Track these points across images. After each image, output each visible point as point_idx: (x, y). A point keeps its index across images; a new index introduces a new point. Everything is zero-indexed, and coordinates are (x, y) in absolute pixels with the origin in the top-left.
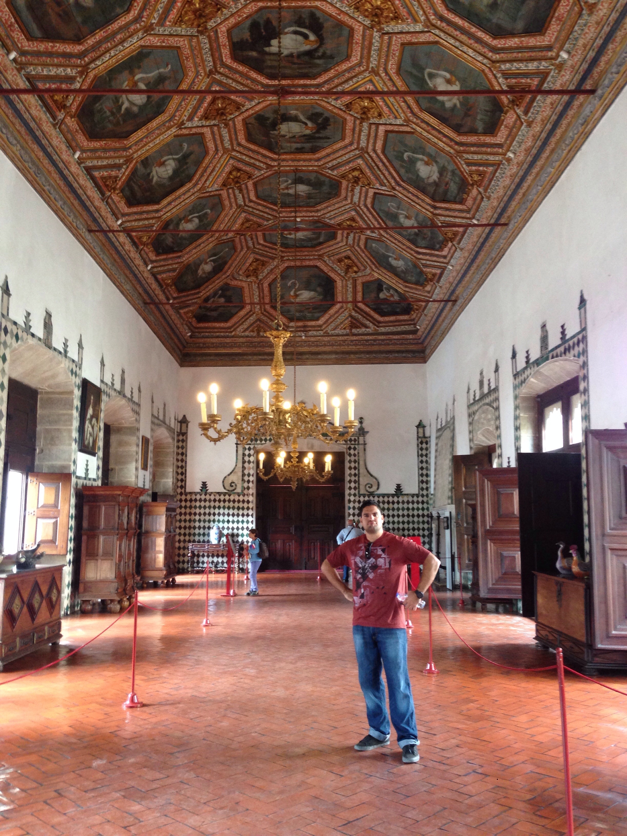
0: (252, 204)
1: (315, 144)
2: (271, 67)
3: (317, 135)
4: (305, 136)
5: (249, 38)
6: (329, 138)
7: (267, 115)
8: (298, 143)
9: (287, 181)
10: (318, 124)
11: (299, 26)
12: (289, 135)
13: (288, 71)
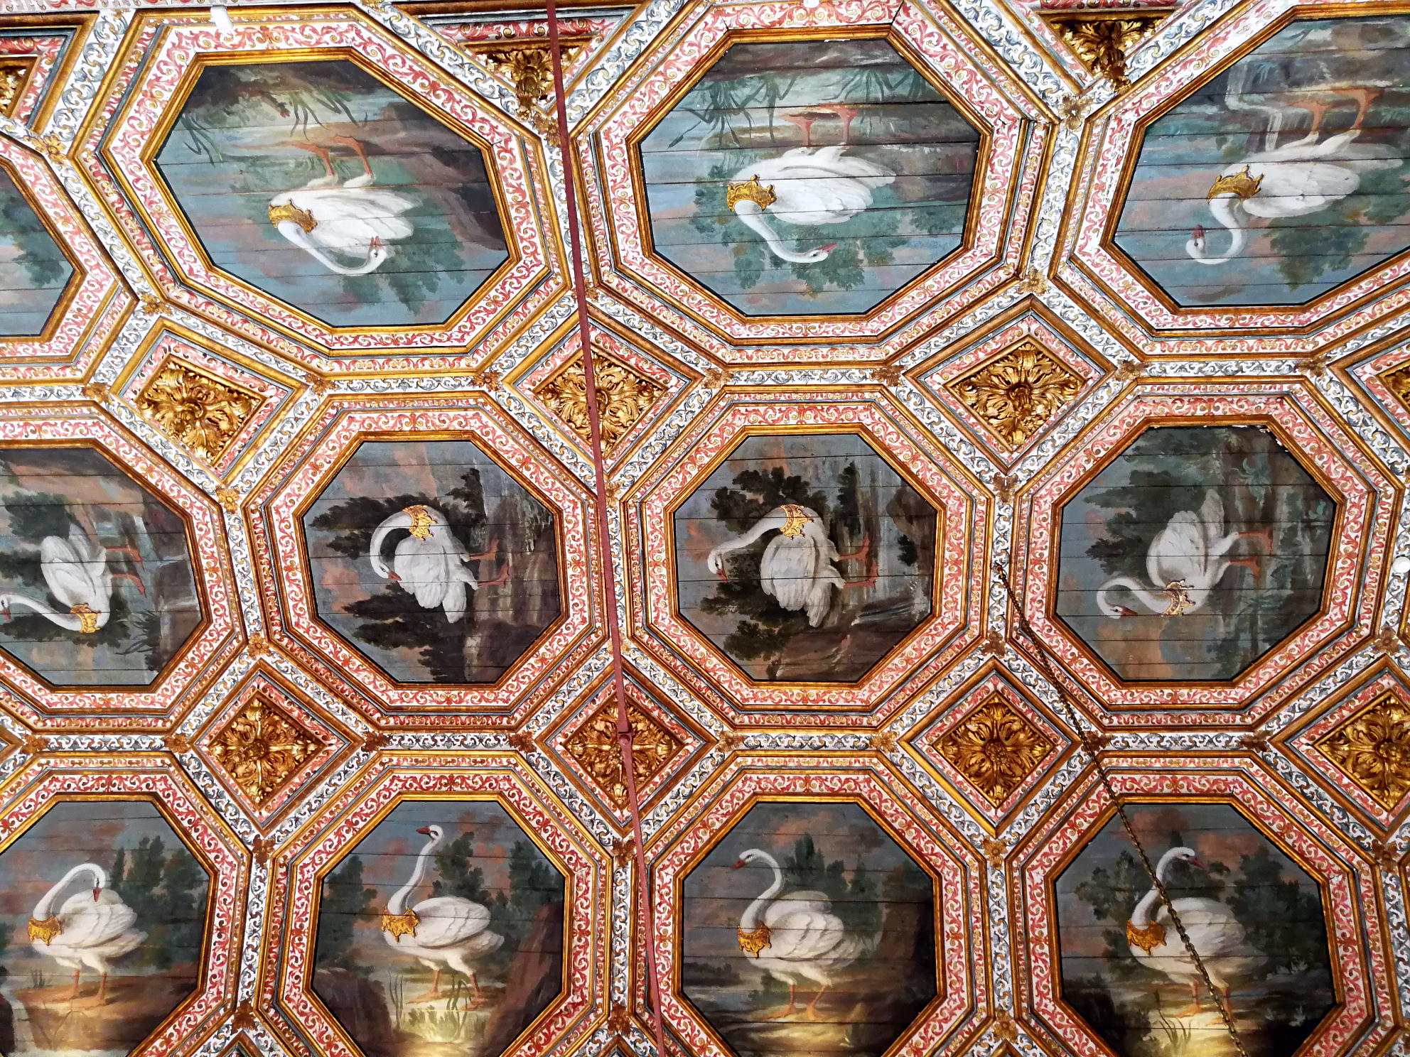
0: (1260, 707)
1: (881, 508)
2: (520, 607)
3: (832, 503)
4: (833, 536)
5: (417, 650)
6: (851, 471)
7: (734, 630)
8: (872, 555)
9: (1124, 590)
10: (773, 503)
11: (367, 548)
12: (830, 576)
13: (533, 575)
